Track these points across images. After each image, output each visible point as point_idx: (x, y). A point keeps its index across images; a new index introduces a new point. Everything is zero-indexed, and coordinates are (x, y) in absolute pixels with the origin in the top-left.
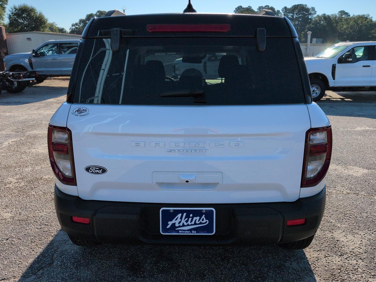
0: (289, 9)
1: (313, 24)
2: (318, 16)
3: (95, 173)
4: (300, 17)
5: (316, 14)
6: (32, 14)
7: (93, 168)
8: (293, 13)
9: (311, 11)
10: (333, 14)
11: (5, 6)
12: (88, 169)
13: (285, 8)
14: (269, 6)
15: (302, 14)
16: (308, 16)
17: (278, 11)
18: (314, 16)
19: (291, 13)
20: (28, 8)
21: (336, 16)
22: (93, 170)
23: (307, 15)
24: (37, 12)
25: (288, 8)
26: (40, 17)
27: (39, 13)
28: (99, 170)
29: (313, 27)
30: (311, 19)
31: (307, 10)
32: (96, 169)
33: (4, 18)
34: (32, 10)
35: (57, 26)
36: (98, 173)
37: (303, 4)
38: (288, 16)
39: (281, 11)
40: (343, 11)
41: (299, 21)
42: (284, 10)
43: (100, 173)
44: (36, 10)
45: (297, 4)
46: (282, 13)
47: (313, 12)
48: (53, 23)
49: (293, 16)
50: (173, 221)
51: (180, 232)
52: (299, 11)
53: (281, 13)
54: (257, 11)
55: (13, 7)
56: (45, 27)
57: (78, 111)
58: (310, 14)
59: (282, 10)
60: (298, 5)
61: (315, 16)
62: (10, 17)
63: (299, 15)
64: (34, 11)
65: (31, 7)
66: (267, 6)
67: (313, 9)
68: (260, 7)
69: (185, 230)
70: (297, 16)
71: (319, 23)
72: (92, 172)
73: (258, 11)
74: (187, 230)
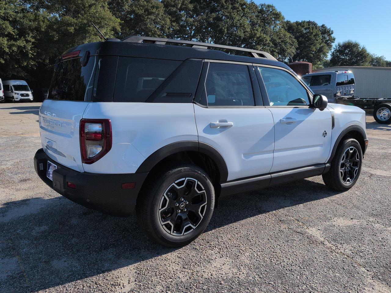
6: (355, 49)
11: (332, 44)
20: (352, 44)
24: (360, 47)
26: (362, 52)
27: (362, 48)
33: (328, 55)
34: (356, 45)
35: (386, 60)
44: (359, 45)
48: (382, 57)
55: (337, 45)
56: (366, 61)
62: (333, 54)
64: (357, 46)
65: (355, 42)
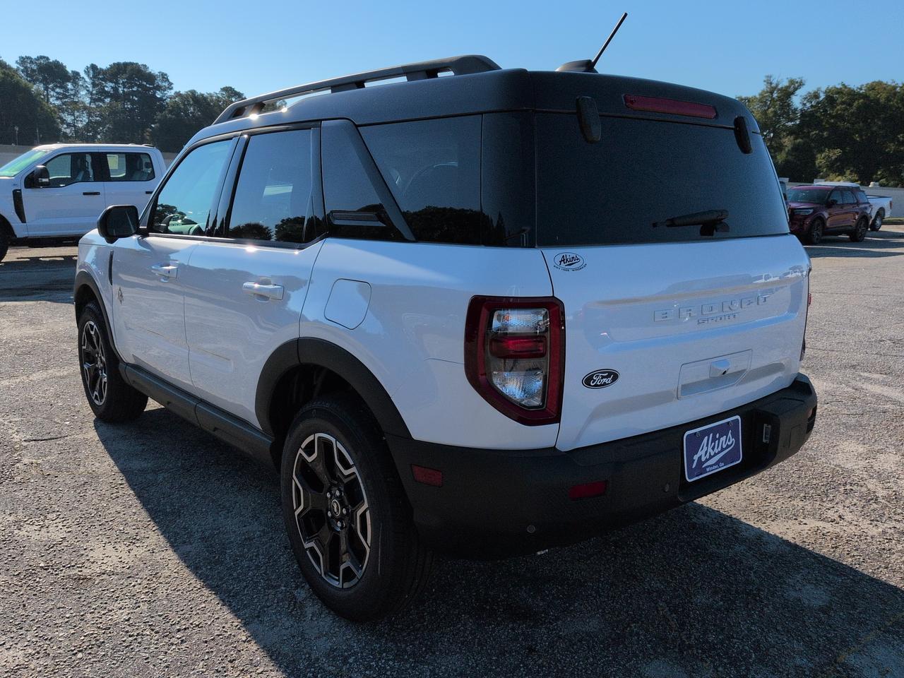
0: (104, 72)
1: (170, 112)
2: (178, 94)
3: (601, 385)
4: (133, 93)
5: (171, 89)
7: (598, 376)
8: (117, 83)
9: (159, 82)
10: (212, 92)
12: (588, 381)
13: (94, 67)
14: (48, 59)
15: (138, 86)
16: (155, 93)
17: (76, 74)
18: (169, 94)
19: (111, 82)
21: (218, 97)
22: (598, 380)
23: (150, 89)
25: (101, 69)
28: (607, 377)
29: (170, 118)
30: (161, 99)
31: (150, 78)
32: (603, 377)
36: (605, 384)
37: (137, 64)
38: (104, 87)
39: (83, 74)
40: (231, 88)
41: (133, 102)
42: (91, 72)
43: (608, 384)
45: (122, 61)
46: (87, 79)
47: (166, 84)
49: (115, 89)
50: (700, 453)
51: (708, 469)
52: (130, 78)
53: (83, 78)
54: (16, 68)
57: (564, 261)
58: (159, 88)
59: (85, 71)
60: (126, 65)
61: (171, 93)
63: (132, 87)
66: (44, 57)
67: (164, 77)
68: (23, 58)
69: (711, 466)
70: (125, 90)
71: (186, 111)
72: (596, 385)
73: (18, 67)
74: (714, 465)
